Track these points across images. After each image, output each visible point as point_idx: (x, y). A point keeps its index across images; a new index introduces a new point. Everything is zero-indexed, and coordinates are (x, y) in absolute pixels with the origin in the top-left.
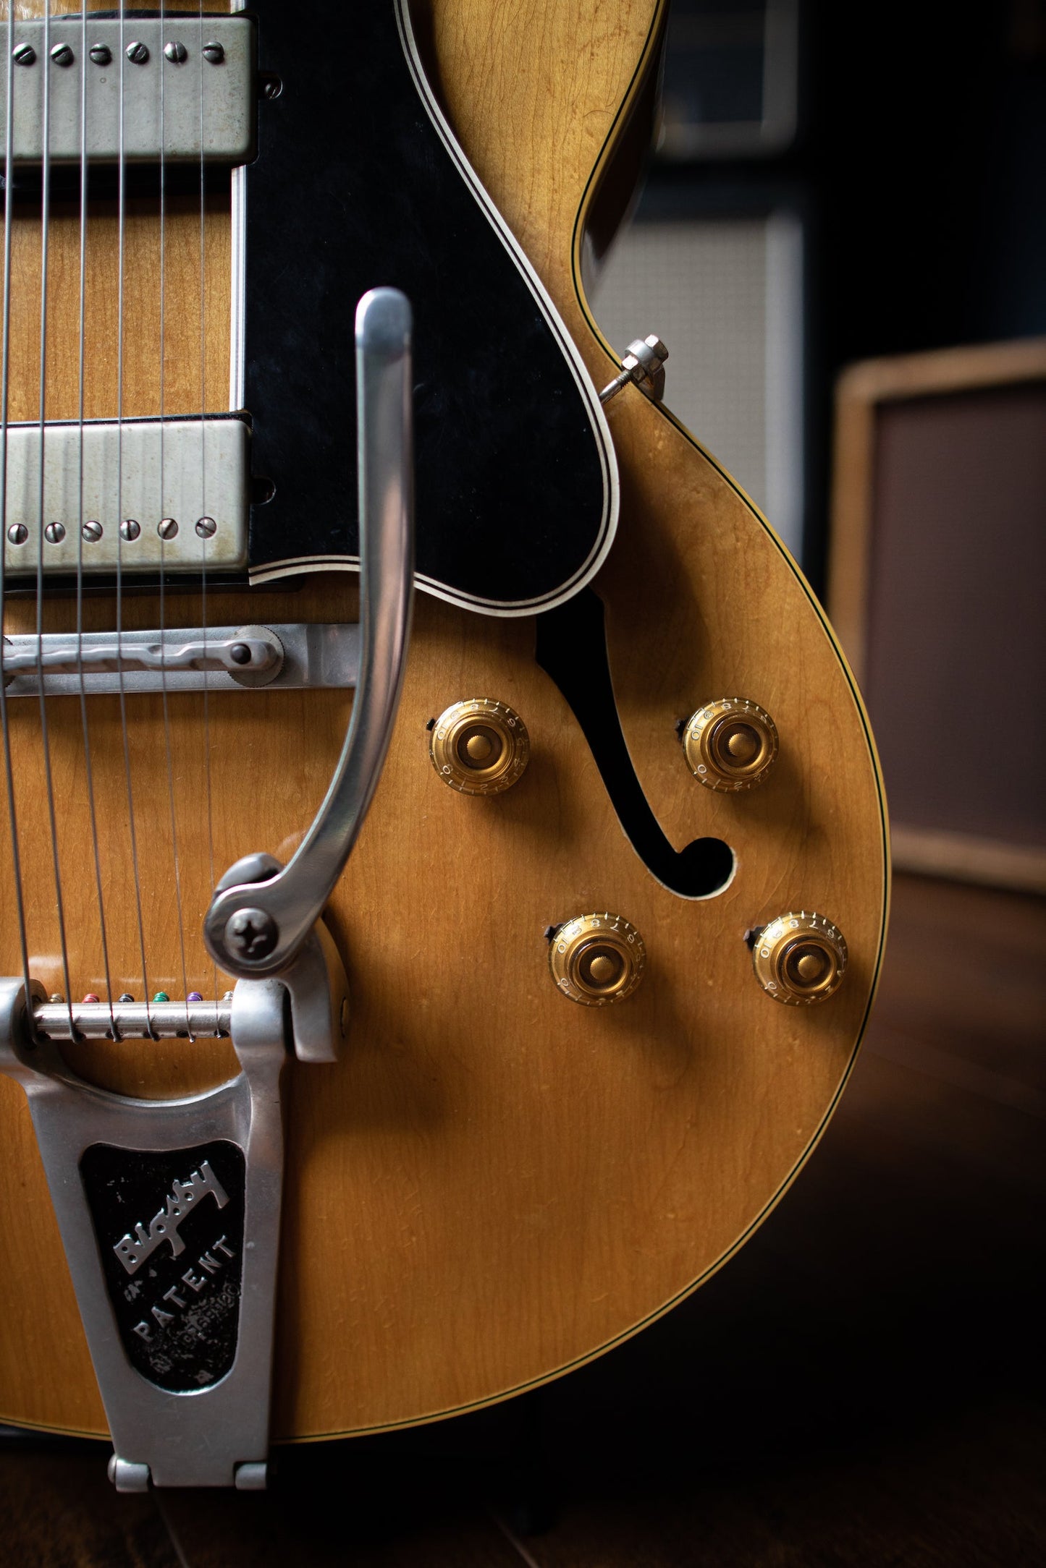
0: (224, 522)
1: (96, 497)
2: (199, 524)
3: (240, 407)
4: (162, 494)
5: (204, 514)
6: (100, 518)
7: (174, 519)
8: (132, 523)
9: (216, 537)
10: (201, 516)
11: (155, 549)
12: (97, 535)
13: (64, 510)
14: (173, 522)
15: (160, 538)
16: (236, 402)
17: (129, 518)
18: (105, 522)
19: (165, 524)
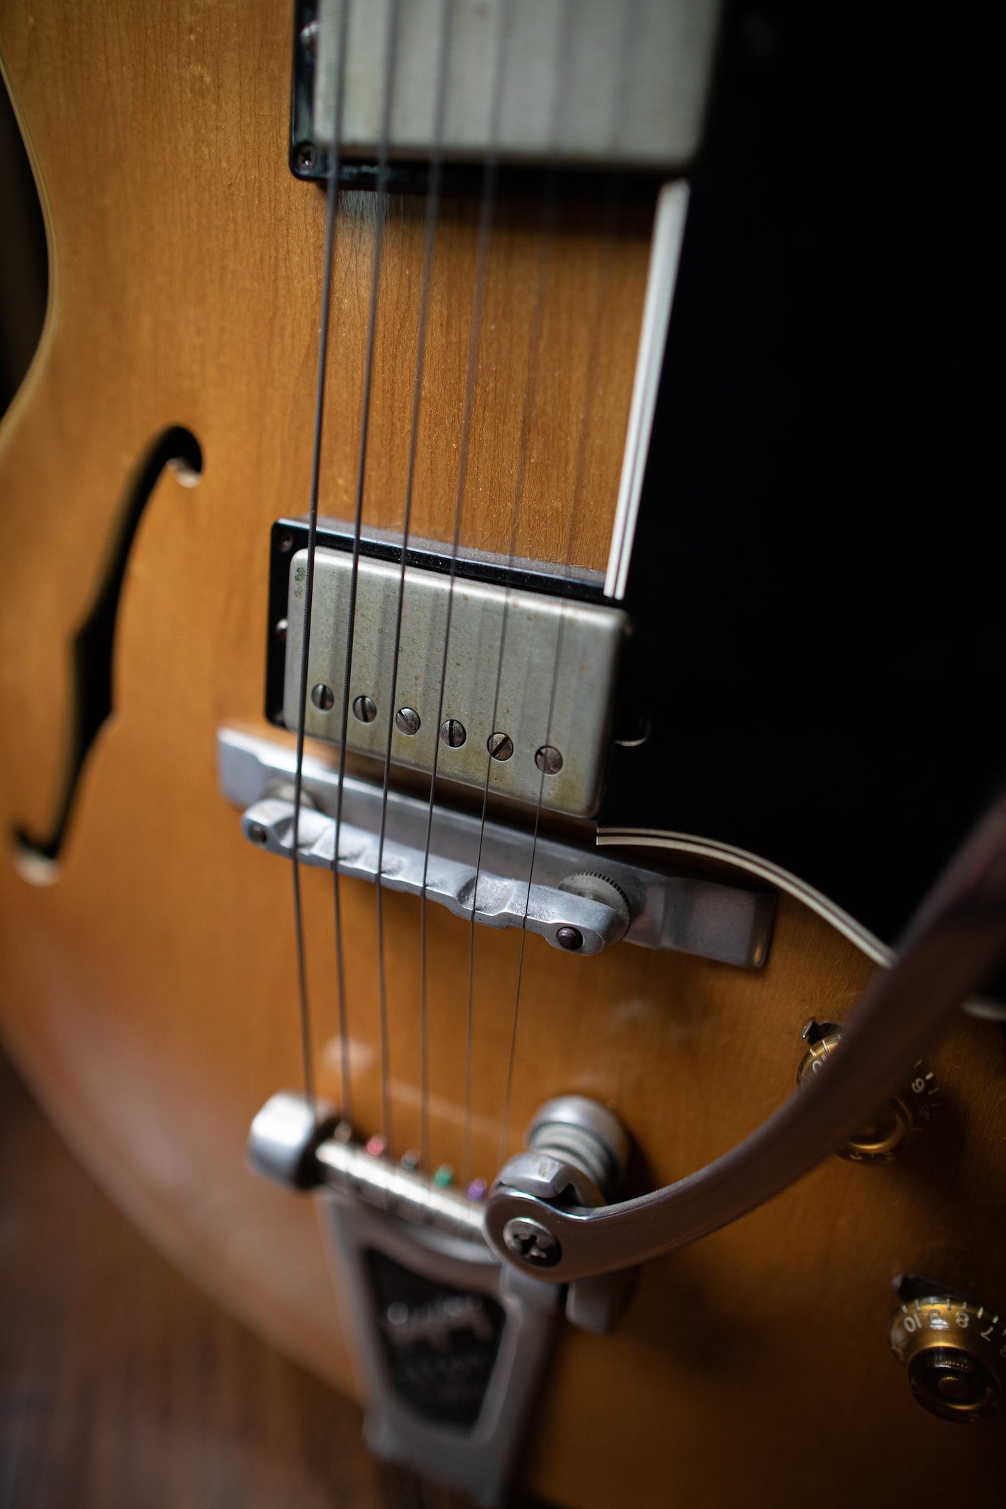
0: (573, 760)
1: (416, 678)
2: (539, 752)
3: (620, 594)
4: (497, 699)
5: (548, 740)
6: (418, 707)
7: (510, 736)
8: (456, 725)
9: (560, 776)
10: (543, 744)
11: (481, 768)
12: (414, 725)
13: (377, 682)
14: (507, 739)
15: (488, 754)
16: (615, 582)
17: (453, 718)
18: (424, 713)
19: (498, 738)
